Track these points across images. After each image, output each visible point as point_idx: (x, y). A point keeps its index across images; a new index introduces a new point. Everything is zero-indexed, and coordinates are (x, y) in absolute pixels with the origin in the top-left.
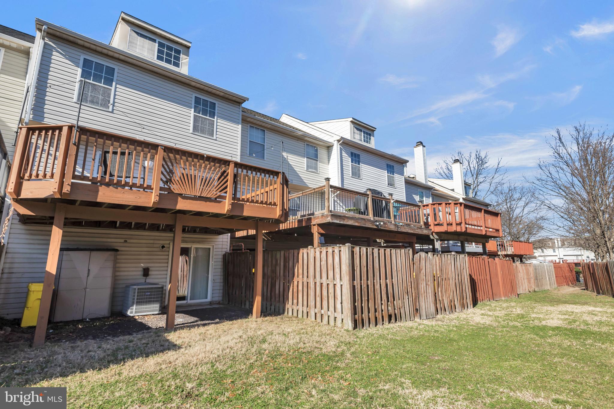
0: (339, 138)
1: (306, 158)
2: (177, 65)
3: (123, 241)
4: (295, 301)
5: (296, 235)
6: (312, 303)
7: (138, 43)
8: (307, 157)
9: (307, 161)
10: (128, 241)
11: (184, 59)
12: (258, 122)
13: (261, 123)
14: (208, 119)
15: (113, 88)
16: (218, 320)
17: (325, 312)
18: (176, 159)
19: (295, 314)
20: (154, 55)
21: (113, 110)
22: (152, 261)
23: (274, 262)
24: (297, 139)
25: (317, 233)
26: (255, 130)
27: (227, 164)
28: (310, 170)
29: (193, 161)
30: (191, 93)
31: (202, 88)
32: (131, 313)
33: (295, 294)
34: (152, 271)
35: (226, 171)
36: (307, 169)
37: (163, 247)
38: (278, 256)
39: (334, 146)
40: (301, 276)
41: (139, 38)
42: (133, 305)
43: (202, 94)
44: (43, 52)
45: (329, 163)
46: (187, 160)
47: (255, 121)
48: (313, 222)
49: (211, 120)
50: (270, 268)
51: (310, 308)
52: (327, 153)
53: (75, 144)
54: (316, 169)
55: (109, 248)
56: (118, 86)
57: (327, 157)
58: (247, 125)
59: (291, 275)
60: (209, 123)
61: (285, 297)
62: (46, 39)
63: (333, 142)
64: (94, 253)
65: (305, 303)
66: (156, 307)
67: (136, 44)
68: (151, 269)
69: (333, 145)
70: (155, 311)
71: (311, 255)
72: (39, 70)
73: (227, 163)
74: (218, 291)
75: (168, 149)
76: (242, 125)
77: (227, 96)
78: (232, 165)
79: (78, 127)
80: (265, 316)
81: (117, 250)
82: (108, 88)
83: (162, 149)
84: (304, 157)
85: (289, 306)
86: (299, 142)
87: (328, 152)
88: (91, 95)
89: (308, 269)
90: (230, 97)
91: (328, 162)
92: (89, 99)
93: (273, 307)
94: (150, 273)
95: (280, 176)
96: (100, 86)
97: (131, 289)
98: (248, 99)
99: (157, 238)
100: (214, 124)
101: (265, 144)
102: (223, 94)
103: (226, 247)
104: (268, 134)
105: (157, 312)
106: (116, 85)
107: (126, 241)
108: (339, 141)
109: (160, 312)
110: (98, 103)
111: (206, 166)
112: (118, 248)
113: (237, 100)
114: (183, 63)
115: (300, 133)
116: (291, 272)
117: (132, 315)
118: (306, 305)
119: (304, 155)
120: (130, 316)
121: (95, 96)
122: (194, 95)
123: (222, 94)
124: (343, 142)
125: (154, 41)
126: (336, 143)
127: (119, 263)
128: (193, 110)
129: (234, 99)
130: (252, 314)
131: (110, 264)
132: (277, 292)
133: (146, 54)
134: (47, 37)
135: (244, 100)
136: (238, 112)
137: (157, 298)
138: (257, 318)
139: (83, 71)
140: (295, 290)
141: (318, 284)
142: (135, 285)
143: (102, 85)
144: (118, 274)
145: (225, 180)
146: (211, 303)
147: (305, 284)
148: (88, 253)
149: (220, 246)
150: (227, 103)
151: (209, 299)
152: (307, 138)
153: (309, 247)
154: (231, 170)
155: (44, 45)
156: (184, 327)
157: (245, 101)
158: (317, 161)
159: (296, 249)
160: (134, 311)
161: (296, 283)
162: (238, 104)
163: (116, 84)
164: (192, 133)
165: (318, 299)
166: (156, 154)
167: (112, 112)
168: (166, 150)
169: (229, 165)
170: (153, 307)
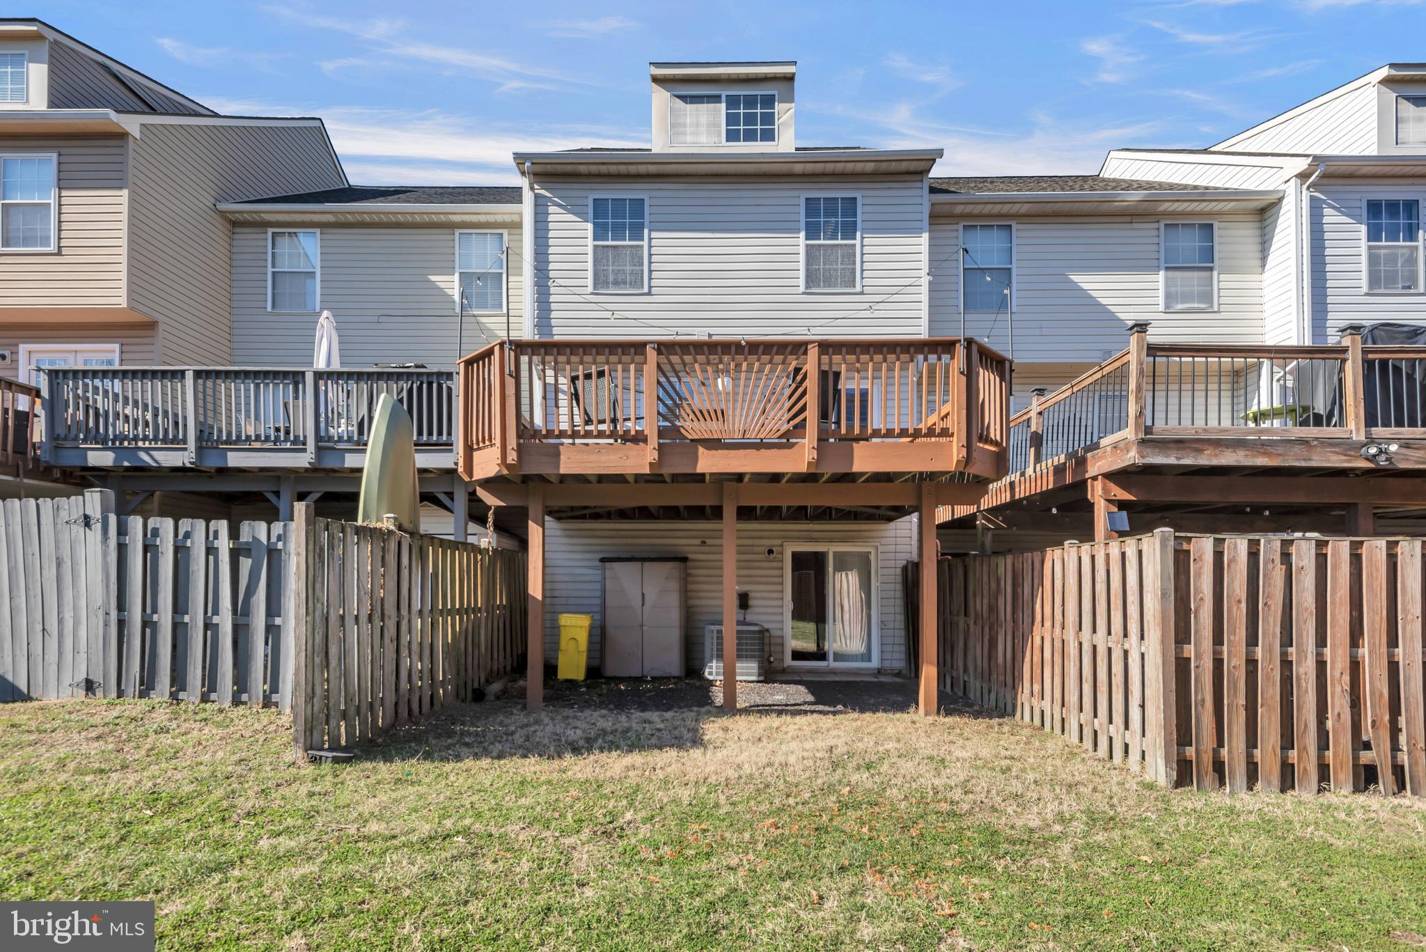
0: (1302, 165)
1: (1162, 273)
2: (769, 136)
3: (698, 542)
4: (1037, 687)
5: (1054, 511)
6: (1072, 698)
7: (688, 121)
8: (1167, 269)
9: (1167, 279)
10: (709, 542)
11: (784, 113)
12: (987, 209)
13: (997, 209)
14: (840, 245)
15: (645, 243)
16: (840, 707)
17: (1101, 724)
18: (684, 364)
19: (1037, 721)
20: (720, 133)
21: (650, 287)
22: (754, 579)
23: (993, 585)
24: (1128, 219)
25: (1103, 502)
26: (979, 233)
27: (803, 349)
28: (1180, 306)
29: (721, 362)
30: (795, 193)
31: (821, 172)
32: (710, 673)
33: (1037, 671)
34: (755, 598)
35: (801, 369)
36: (1167, 307)
37: (770, 552)
38: (1001, 570)
39: (1285, 202)
40: (1048, 624)
41: (689, 106)
42: (711, 661)
43: (822, 185)
44: (536, 214)
45: (1263, 266)
46: (708, 363)
47: (977, 209)
48: (1092, 470)
49: (846, 245)
50: (986, 601)
51: (1069, 711)
52: (1258, 232)
53: (511, 376)
54: (1207, 297)
55: (678, 556)
56: (654, 235)
57: (1259, 247)
58: (955, 227)
59: (1027, 620)
60: (843, 256)
61: (1016, 674)
62: (536, 186)
63: (1283, 187)
64: (647, 564)
65: (1058, 695)
66: (751, 668)
67: (685, 125)
68: (751, 595)
69: (1281, 200)
70: (751, 674)
71: (1071, 564)
72: (535, 250)
73: (799, 348)
74: (897, 648)
75: (664, 348)
76: (930, 231)
77: (884, 166)
78: (813, 352)
79: (511, 342)
80: (949, 713)
81: (684, 560)
82: (637, 246)
83: (654, 348)
84: (1156, 269)
85: (1023, 697)
86: (1135, 226)
87: (1263, 228)
88: (613, 271)
89: (1063, 605)
90: (894, 167)
91: (1259, 263)
92: (611, 278)
93: (993, 696)
94: (751, 602)
95: (960, 351)
96: (623, 247)
97: (707, 632)
98: (940, 153)
99: (755, 534)
100: (854, 255)
101: (1014, 266)
102: (873, 164)
103: (907, 548)
104: (1023, 235)
105: (754, 678)
106: (650, 235)
107: (704, 543)
108: (1303, 176)
109: (762, 678)
110: (607, 283)
111: (750, 367)
112: (691, 556)
113: (914, 166)
114: (782, 124)
115: (1135, 196)
116: (1027, 612)
117: (711, 678)
118: (1060, 701)
119: (1155, 263)
120: (707, 680)
121: (619, 270)
122: (805, 195)
123: (870, 167)
124: (1324, 176)
125: (716, 99)
126: (1291, 189)
127: (694, 583)
128: (802, 234)
129: (904, 166)
130: (917, 704)
131: (674, 585)
132: (1000, 660)
133: (703, 139)
134: (537, 183)
135: (931, 158)
136: (918, 200)
137: (752, 650)
138: (927, 714)
139: (594, 224)
140: (1037, 658)
141: (1087, 648)
142: (713, 624)
143: (627, 243)
144: (691, 602)
145: (800, 390)
146: (879, 672)
147: (1058, 645)
148: (638, 565)
149: (892, 548)
150: (887, 185)
151: (875, 663)
152: (1167, 205)
153: (1066, 543)
154: (811, 364)
155: (536, 201)
156: (772, 711)
157: (934, 160)
158: (1211, 269)
159: (1036, 550)
160: (714, 670)
161: (1037, 641)
162: (918, 177)
163: (650, 231)
164: (804, 293)
165: (1087, 688)
166: (645, 362)
167: (649, 294)
168: (663, 349)
169: (805, 353)
170: (747, 668)
